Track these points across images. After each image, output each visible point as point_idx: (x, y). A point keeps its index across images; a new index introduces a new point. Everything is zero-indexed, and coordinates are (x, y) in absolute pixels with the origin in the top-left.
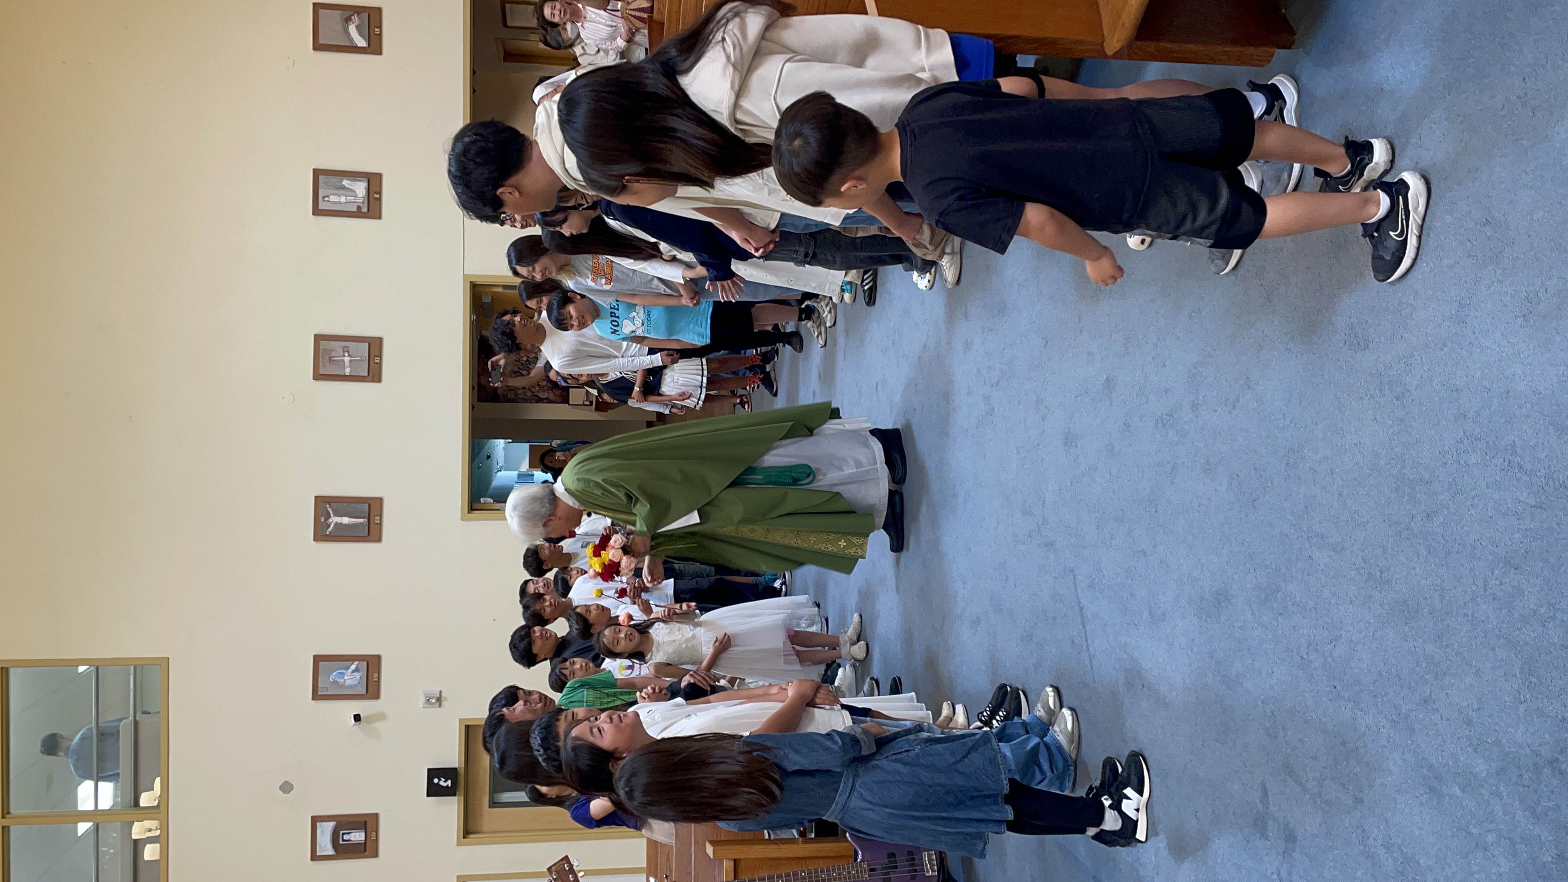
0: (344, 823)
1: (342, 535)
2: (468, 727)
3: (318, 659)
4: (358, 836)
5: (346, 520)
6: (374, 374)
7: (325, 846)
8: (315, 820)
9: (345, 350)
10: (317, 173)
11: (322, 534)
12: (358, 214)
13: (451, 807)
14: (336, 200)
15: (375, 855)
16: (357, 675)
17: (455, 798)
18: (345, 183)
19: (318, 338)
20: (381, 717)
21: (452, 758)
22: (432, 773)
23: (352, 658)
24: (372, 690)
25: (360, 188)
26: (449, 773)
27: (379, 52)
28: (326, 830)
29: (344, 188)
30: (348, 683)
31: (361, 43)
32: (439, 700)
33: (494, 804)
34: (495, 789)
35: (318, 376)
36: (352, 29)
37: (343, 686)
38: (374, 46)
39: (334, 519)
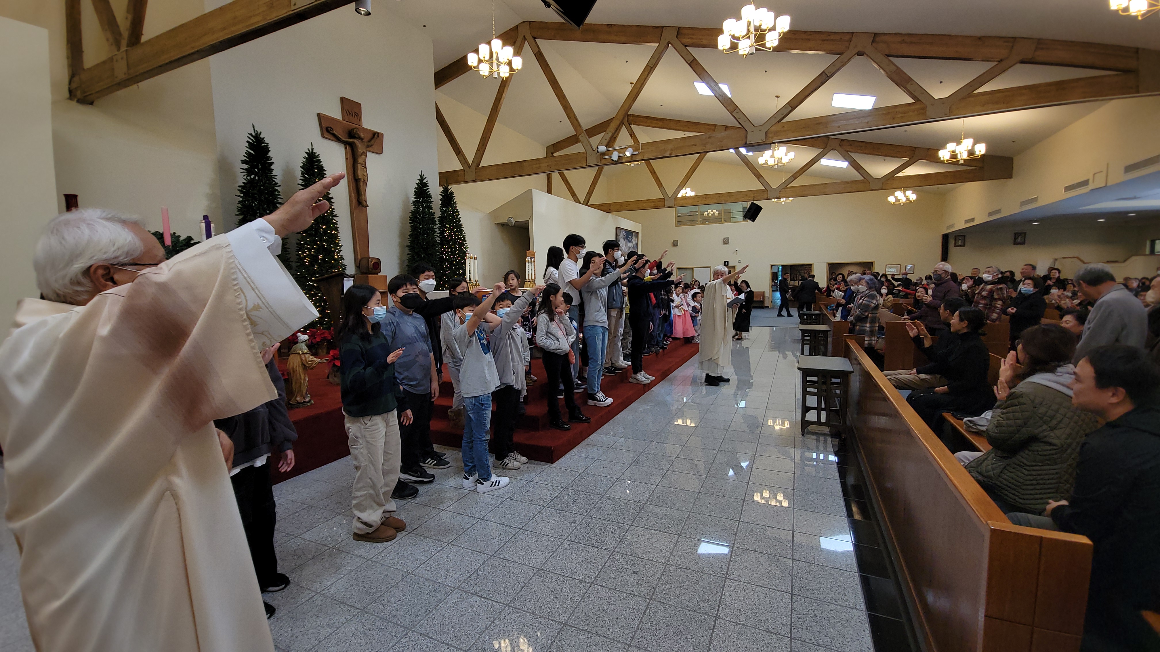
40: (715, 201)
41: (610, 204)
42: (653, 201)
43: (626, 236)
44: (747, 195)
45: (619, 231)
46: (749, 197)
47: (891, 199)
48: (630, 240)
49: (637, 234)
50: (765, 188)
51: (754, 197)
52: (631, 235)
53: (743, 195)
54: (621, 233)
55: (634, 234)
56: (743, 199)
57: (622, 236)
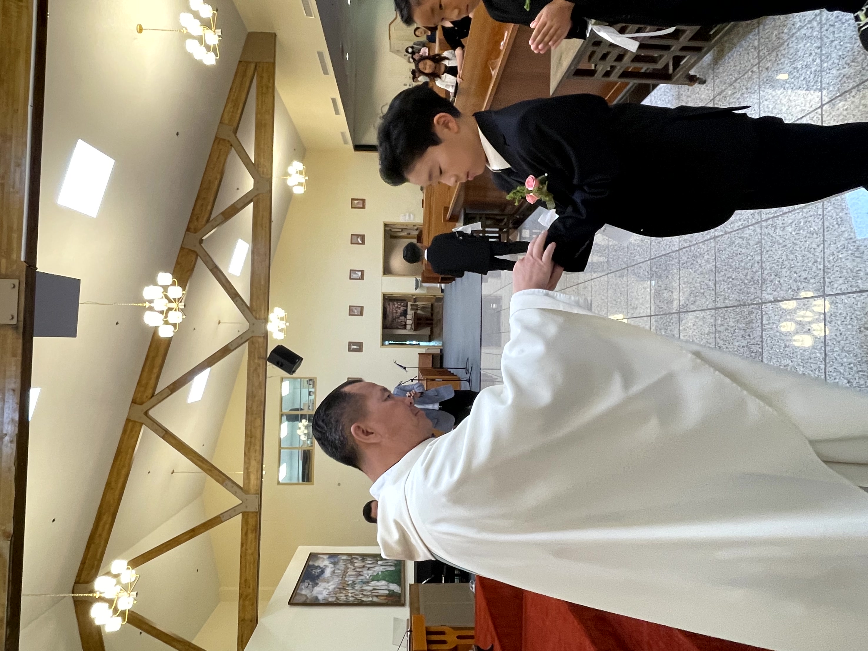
1: (354, 350)
5: (355, 347)
6: (361, 314)
9: (356, 309)
10: (351, 270)
11: (350, 350)
12: (359, 279)
14: (354, 276)
19: (350, 306)
25: (360, 274)
27: (364, 244)
29: (356, 273)
31: (360, 242)
35: (350, 315)
36: (359, 239)
38: (363, 243)
39: (352, 347)
40: (259, 422)
41: (242, 621)
42: (245, 534)
43: (311, 581)
44: (256, 369)
45: (297, 597)
46: (259, 365)
47: (299, 191)
48: (320, 570)
49: (313, 556)
50: (247, 343)
51: (259, 358)
52: (312, 570)
53: (253, 377)
54: (304, 592)
55: (311, 563)
56: (261, 375)
57: (308, 591)
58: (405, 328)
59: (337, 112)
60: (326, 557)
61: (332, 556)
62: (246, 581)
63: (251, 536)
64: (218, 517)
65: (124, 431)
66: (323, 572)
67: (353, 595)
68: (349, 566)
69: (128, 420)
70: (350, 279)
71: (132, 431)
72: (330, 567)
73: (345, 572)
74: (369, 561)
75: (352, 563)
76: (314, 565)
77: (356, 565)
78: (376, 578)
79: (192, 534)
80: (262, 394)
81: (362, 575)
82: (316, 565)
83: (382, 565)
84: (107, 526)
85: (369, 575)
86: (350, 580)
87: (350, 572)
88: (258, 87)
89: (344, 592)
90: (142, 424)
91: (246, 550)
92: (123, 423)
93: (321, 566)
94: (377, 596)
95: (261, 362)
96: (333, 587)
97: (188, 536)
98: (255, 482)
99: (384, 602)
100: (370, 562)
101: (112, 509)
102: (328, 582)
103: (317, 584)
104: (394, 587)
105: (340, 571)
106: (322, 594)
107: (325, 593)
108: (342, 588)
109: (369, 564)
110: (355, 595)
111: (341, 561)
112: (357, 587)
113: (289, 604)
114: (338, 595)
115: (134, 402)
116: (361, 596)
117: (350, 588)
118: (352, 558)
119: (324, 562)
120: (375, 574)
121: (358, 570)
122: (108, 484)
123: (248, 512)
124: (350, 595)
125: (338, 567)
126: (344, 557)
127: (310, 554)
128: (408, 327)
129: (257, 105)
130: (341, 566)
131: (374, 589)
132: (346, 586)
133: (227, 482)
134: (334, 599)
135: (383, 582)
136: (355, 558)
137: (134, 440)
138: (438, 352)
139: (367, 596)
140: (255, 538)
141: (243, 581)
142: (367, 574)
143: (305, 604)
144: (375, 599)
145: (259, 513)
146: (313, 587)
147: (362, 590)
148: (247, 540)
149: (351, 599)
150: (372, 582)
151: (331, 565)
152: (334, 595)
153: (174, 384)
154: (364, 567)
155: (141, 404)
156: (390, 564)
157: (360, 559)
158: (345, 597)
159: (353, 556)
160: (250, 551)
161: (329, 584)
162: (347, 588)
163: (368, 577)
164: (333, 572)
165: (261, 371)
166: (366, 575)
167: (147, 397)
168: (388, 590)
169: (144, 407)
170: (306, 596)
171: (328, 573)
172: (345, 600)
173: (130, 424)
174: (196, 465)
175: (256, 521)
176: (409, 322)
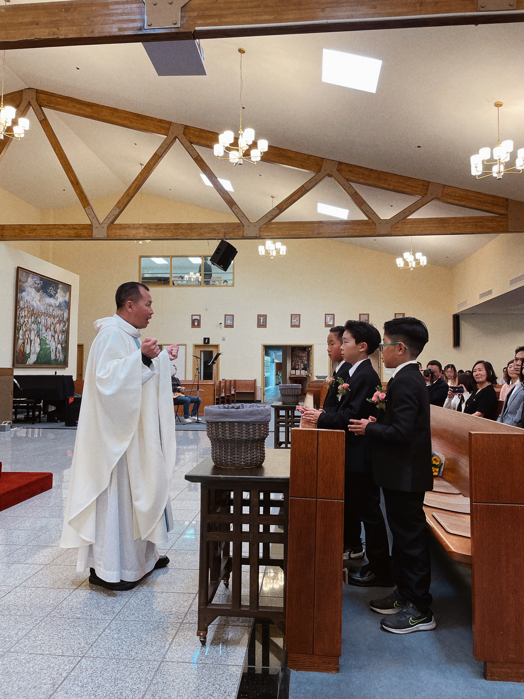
0: (199, 321)
1: (259, 320)
2: (218, 346)
3: (233, 315)
4: (196, 324)
5: (262, 321)
7: (194, 318)
8: (200, 315)
9: (297, 320)
11: (259, 316)
12: (326, 323)
13: (201, 343)
14: (328, 318)
15: (192, 327)
16: (230, 323)
17: (203, 343)
18: (332, 320)
19: (300, 315)
20: (221, 328)
21: (211, 343)
22: (209, 339)
23: (233, 322)
24: (226, 326)
26: (208, 342)
28: (198, 318)
29: (331, 320)
30: (228, 322)
32: (224, 340)
33: (201, 351)
34: (204, 352)
35: (292, 315)
37: (227, 320)
39: (262, 318)
42: (73, 227)
43: (42, 286)
44: (215, 230)
45: (24, 274)
46: (218, 233)
47: (400, 262)
48: (52, 294)
49: (68, 287)
50: (240, 222)
51: (225, 233)
52: (53, 287)
53: (209, 228)
54: (30, 279)
55: (60, 286)
56: (210, 235)
57: (31, 284)
58: (292, 369)
59: (482, 295)
60: (67, 299)
61: (68, 305)
62: (35, 229)
63: (72, 232)
64: (89, 204)
65: (161, 121)
66: (51, 296)
67: (26, 322)
68: (56, 320)
69: (170, 123)
70: (326, 315)
71: (162, 127)
72: (56, 302)
73: (50, 316)
74: (62, 337)
75: (60, 322)
76: (58, 288)
77: (58, 325)
78: (43, 342)
79: (75, 183)
80: (194, 236)
81: (46, 330)
82: (59, 291)
83: (56, 348)
84: (81, 112)
85: (47, 337)
86: (42, 320)
87: (50, 321)
88: (482, 218)
89: (29, 315)
90: (167, 135)
91: (61, 229)
92: (168, 120)
93: (57, 295)
94: (24, 343)
95: (221, 235)
96: (35, 305)
97: (73, 179)
98: (118, 234)
99: (18, 349)
100: (60, 338)
101: (96, 115)
102: (39, 301)
103: (38, 291)
104: (33, 359)
105: (51, 311)
106: (28, 295)
107: (28, 298)
108: (33, 313)
109: (58, 336)
110: (25, 325)
111: (62, 312)
112: (34, 326)
113: (18, 267)
114: (26, 309)
115: (186, 127)
116: (25, 329)
117: (33, 320)
118: (64, 322)
119: (61, 297)
120: (47, 342)
121: (53, 327)
122: (116, 110)
123: (92, 229)
124: (26, 320)
125: (56, 309)
126: (66, 315)
127: (71, 285)
128: (293, 372)
129: (463, 218)
130: (58, 312)
131: (31, 341)
132: (35, 316)
133: (118, 211)
134: (21, 305)
135: (38, 349)
136: (65, 325)
137: (154, 130)
138: (258, 399)
139: (24, 335)
140: (70, 236)
141: (34, 227)
142: (48, 335)
143: (18, 280)
144: (20, 342)
145: (91, 238)
146: (35, 288)
147: (30, 330)
148: (69, 229)
149: (22, 321)
150: (38, 340)
151: (57, 304)
152: (26, 305)
153: (202, 160)
154: (55, 332)
155: (184, 134)
156: (58, 355)
157: (64, 329)
158: (23, 315)
159: (67, 323)
160: (60, 232)
161: (38, 302)
162: (33, 317)
163: (44, 335)
164: (50, 305)
165: (213, 235)
166: (46, 334)
167: (190, 138)
168: (30, 353)
169: (182, 136)
170: (27, 281)
171: (51, 301)
172: (21, 315)
173: (167, 125)
174: (133, 182)
175: (84, 237)
176: (298, 373)
